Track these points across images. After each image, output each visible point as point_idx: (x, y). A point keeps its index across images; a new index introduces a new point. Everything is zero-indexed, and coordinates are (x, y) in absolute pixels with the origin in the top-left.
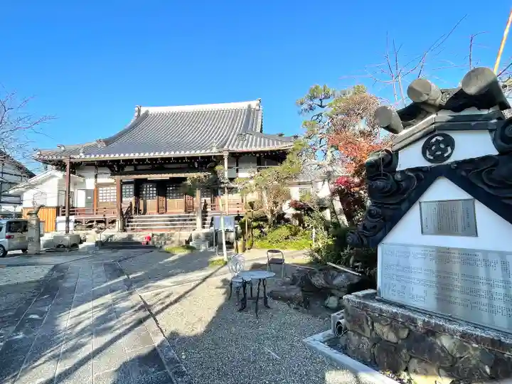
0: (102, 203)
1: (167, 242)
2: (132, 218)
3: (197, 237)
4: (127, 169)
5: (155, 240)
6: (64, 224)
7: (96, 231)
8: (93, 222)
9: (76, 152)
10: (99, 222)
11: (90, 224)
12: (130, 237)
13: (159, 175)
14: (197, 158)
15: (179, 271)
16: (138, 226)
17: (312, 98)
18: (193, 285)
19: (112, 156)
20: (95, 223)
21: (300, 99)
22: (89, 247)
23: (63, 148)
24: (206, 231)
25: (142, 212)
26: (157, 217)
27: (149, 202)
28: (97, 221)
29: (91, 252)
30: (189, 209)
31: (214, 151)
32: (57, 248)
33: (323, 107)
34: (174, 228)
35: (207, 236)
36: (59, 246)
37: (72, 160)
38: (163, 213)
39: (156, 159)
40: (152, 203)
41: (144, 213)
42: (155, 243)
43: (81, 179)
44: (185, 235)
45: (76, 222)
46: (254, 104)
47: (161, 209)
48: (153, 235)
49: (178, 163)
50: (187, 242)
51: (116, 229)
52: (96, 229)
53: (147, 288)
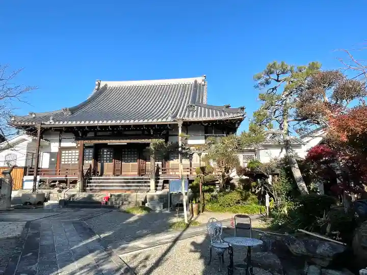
0: (65, 164)
1: (125, 202)
2: (91, 179)
3: (152, 199)
4: (90, 135)
5: (113, 200)
6: (32, 184)
7: (58, 191)
8: (55, 182)
9: (47, 118)
10: (61, 182)
11: (52, 184)
12: (90, 197)
13: (118, 141)
14: (154, 125)
15: (145, 232)
16: (96, 186)
17: (269, 72)
18: (165, 247)
19: (78, 123)
20: (57, 183)
21: (256, 74)
22: (54, 206)
23: (34, 116)
24: (159, 193)
25: (100, 174)
26: (114, 179)
27: (106, 164)
28: (59, 181)
29: (55, 210)
30: (142, 171)
31: (169, 120)
32: (25, 205)
33: (279, 81)
34: (129, 190)
35: (161, 197)
36: (26, 203)
37: (43, 126)
38: (118, 175)
39: (117, 126)
40: (108, 166)
41: (101, 175)
42: (114, 203)
43: (47, 143)
44: (140, 196)
45: (40, 181)
46: (200, 80)
47: (117, 172)
48: (111, 196)
49: (136, 130)
50: (144, 203)
51: (78, 189)
52: (58, 189)
53: (124, 249)
